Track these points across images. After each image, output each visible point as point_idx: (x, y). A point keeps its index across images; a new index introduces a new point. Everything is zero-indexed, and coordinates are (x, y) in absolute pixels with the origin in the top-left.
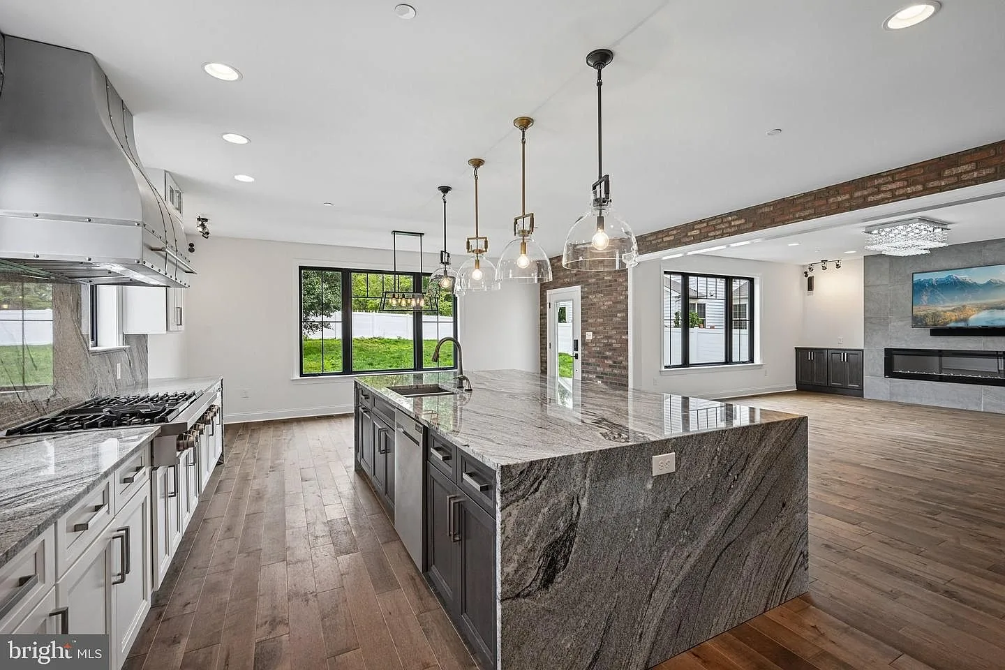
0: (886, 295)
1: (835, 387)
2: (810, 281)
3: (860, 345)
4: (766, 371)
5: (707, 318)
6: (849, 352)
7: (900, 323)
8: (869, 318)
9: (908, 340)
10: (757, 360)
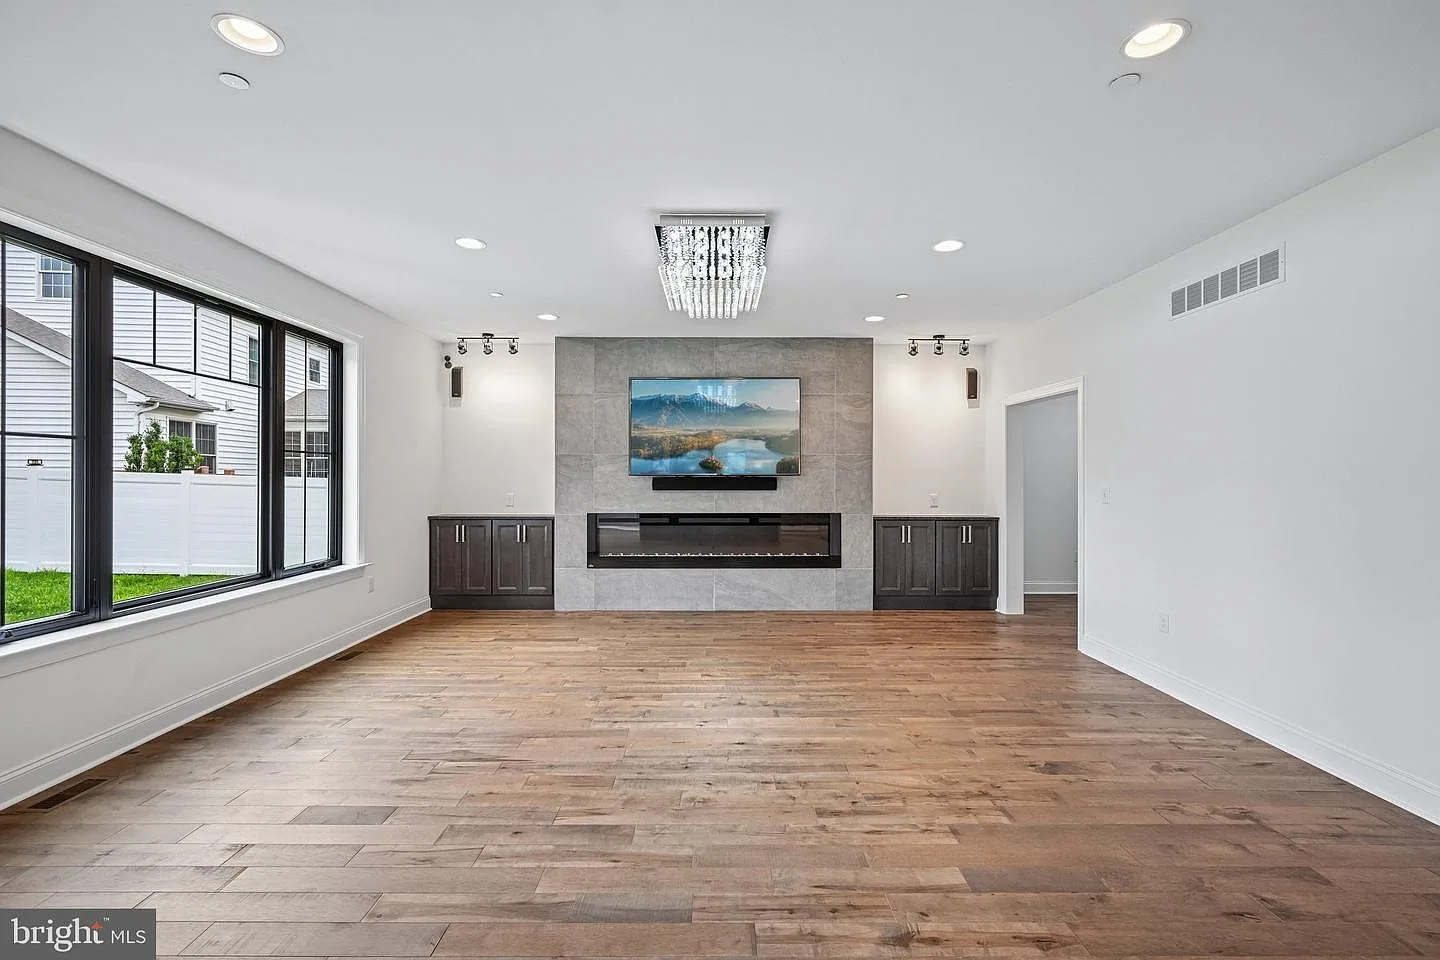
0: (590, 414)
1: (508, 594)
2: (457, 375)
3: (549, 510)
4: (372, 582)
5: (218, 455)
6: (530, 523)
7: (610, 468)
8: (563, 455)
9: (622, 496)
10: (352, 557)
